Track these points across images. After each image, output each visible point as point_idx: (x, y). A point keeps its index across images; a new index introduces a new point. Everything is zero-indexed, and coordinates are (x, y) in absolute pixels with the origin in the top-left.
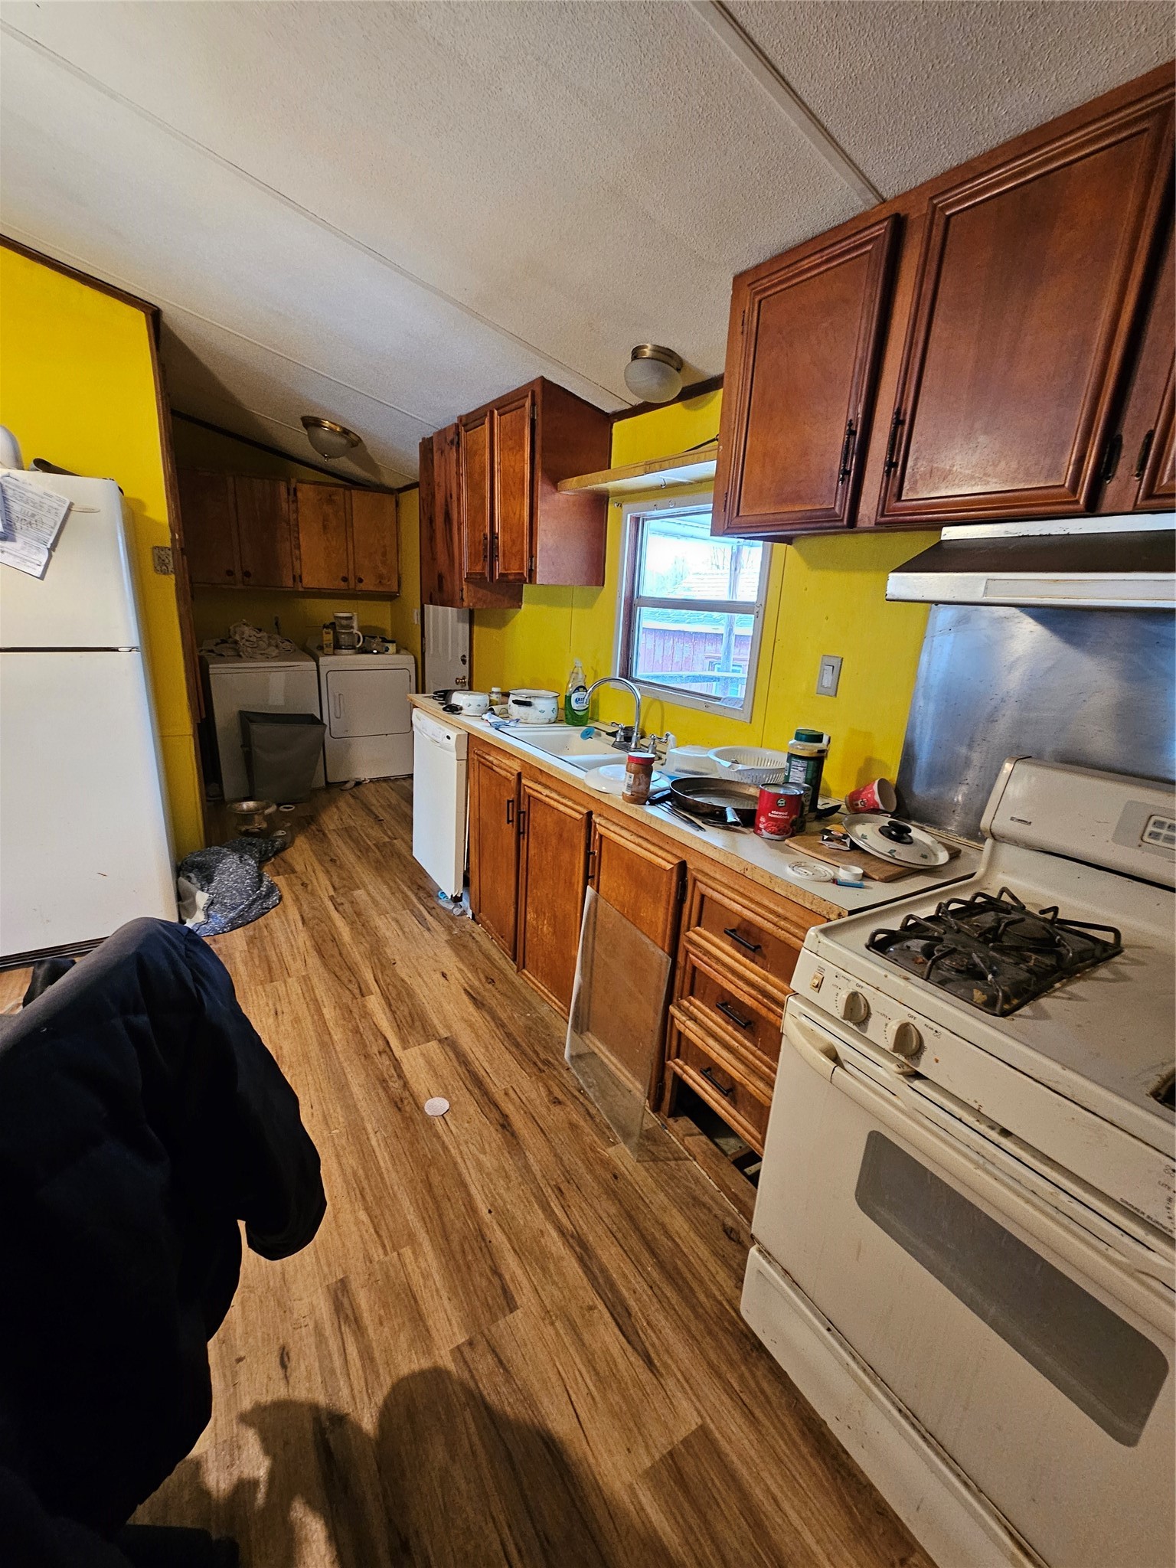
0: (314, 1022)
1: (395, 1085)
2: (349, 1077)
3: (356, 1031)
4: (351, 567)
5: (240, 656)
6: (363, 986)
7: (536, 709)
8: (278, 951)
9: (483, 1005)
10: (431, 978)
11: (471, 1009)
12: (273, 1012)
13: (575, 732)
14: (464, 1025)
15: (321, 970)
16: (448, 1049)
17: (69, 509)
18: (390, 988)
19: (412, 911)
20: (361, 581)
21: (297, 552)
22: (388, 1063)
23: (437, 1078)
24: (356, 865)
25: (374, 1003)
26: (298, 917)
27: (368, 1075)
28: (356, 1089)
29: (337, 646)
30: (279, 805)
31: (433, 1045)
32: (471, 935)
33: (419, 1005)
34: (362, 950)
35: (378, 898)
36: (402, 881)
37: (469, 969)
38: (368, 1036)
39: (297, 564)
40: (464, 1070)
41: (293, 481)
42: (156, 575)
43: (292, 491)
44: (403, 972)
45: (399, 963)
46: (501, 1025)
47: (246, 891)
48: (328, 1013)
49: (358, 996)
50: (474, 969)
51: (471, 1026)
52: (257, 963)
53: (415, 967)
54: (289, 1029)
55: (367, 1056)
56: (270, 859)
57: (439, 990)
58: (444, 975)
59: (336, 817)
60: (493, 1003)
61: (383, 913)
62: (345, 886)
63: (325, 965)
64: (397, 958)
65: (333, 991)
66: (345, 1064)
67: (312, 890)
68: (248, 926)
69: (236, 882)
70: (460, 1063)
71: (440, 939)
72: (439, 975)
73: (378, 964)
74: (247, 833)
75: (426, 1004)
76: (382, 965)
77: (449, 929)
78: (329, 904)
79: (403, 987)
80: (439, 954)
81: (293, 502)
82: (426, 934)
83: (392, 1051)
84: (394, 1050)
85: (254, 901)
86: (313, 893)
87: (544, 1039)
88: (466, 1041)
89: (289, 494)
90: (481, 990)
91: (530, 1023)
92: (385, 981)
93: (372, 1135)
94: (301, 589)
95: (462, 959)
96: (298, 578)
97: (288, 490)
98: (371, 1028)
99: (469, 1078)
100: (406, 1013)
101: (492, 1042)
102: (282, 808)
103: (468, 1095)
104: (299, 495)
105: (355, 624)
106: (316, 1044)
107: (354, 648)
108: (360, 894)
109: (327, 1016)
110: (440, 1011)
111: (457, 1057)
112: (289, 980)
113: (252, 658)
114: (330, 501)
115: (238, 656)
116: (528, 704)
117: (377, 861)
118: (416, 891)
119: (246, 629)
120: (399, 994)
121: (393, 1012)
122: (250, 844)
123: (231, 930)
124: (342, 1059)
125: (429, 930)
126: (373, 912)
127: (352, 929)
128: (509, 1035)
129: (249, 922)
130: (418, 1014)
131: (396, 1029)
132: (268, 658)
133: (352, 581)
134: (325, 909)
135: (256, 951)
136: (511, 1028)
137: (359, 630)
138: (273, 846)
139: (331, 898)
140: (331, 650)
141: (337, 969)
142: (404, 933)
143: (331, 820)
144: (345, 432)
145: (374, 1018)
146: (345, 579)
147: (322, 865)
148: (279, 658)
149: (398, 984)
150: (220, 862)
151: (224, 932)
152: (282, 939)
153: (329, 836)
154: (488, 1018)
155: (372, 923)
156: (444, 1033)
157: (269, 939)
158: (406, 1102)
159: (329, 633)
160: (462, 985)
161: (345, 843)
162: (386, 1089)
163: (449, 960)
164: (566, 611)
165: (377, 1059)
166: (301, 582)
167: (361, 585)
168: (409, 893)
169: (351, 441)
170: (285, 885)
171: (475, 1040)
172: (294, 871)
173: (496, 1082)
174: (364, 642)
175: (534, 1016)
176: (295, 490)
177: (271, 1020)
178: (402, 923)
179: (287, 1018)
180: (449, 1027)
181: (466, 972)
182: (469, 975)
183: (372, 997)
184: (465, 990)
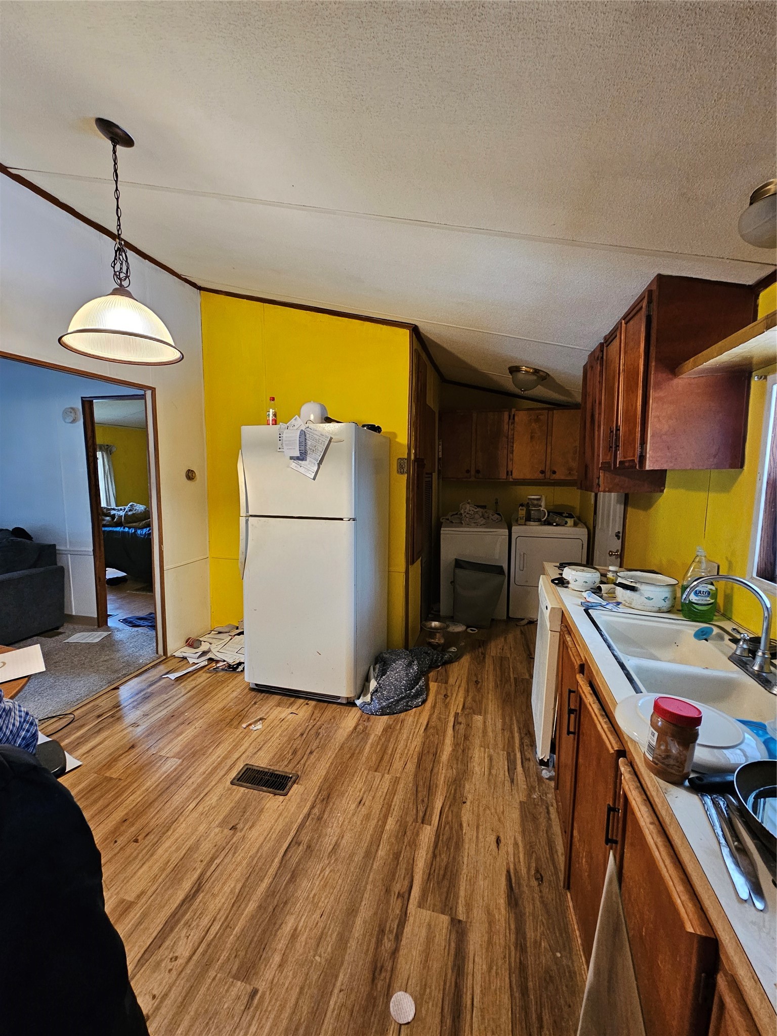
0: (376, 826)
1: (388, 944)
2: (363, 904)
3: (397, 856)
4: (548, 463)
5: (462, 523)
6: (428, 813)
7: (641, 595)
8: (396, 746)
9: (517, 904)
10: (485, 837)
11: (502, 901)
12: (359, 800)
13: (690, 628)
14: (484, 917)
15: (411, 778)
16: (453, 936)
17: (330, 441)
18: (447, 828)
19: (508, 754)
20: (554, 472)
21: (511, 455)
22: (398, 912)
23: (424, 968)
24: (490, 692)
25: (427, 834)
26: (425, 723)
27: (376, 914)
28: (359, 921)
29: (528, 518)
30: (468, 627)
31: (445, 919)
32: (547, 808)
33: (458, 863)
34: (448, 775)
35: (490, 730)
36: (517, 721)
37: (525, 847)
38: (401, 871)
39: (510, 463)
40: (453, 980)
41: (513, 410)
42: (398, 475)
43: (512, 417)
44: (466, 816)
45: (468, 803)
46: (521, 947)
47: (401, 689)
48: (391, 824)
49: (420, 821)
50: (530, 850)
51: (491, 923)
52: (378, 750)
53: (478, 816)
54: (358, 823)
55: (388, 891)
56: (438, 667)
57: (484, 857)
58: (498, 841)
59: (500, 647)
60: (528, 909)
61: (485, 745)
62: (473, 708)
63: (416, 776)
64: (470, 797)
65: (406, 805)
66: (369, 887)
67: (448, 703)
68: (392, 716)
69: (396, 680)
70: (454, 965)
71: (517, 796)
72: (493, 838)
73: (452, 796)
74: (430, 644)
75: (465, 867)
76: (454, 797)
77: (531, 789)
78: (452, 719)
79: (457, 832)
80: (506, 814)
81: (512, 423)
82: (507, 784)
83: (408, 901)
84: (411, 901)
85: (402, 698)
86: (447, 706)
87: (560, 1009)
88: (476, 939)
89: (509, 419)
90: (524, 883)
91: (554, 968)
92: (447, 817)
93: (336, 991)
94: (511, 480)
95: (523, 832)
96: (509, 473)
97: (510, 416)
98: (408, 862)
99: (452, 995)
100: (443, 864)
101: (500, 964)
102: (469, 630)
103: (437, 1020)
104: (516, 418)
105: (543, 504)
106: (364, 850)
107: (539, 520)
108: (478, 719)
109: (387, 827)
110: (472, 882)
111: (456, 955)
112: (386, 776)
113: (468, 525)
114: (537, 420)
115: (460, 524)
116: (633, 589)
117: (508, 694)
118: (523, 735)
119: (468, 506)
120: (450, 839)
121: (434, 856)
122: (426, 653)
123: (381, 715)
124: (370, 879)
125: (512, 781)
126: (477, 741)
127: (453, 750)
128: (522, 968)
129: (394, 714)
130: (452, 871)
131: (426, 877)
132: (477, 525)
133: (548, 474)
134: (446, 723)
135: (383, 740)
136: (531, 960)
137: (545, 508)
138: (442, 658)
139: (456, 715)
140: (523, 521)
141: (421, 783)
142: (490, 773)
143: (495, 649)
144: (536, 371)
145: (417, 853)
146: (543, 472)
147: (468, 684)
148: (486, 525)
149: (456, 826)
150: (394, 662)
151: (376, 715)
152: (405, 736)
153: (486, 660)
154: (513, 927)
155: (471, 751)
156: (461, 917)
157: (397, 732)
158: (383, 974)
159: (523, 510)
160: (508, 864)
161: (495, 669)
162: (379, 942)
163: (512, 829)
164: (702, 495)
165: (393, 899)
166: (512, 475)
167: (554, 475)
168: (517, 735)
169: (541, 376)
170: (434, 691)
171: (485, 945)
172: (446, 683)
173: (475, 1026)
174: (548, 516)
175: (565, 961)
176: (514, 415)
177: (353, 806)
178: (494, 763)
179: (364, 810)
180: (469, 907)
181: (521, 849)
182: (521, 856)
183: (429, 827)
184: (508, 872)
